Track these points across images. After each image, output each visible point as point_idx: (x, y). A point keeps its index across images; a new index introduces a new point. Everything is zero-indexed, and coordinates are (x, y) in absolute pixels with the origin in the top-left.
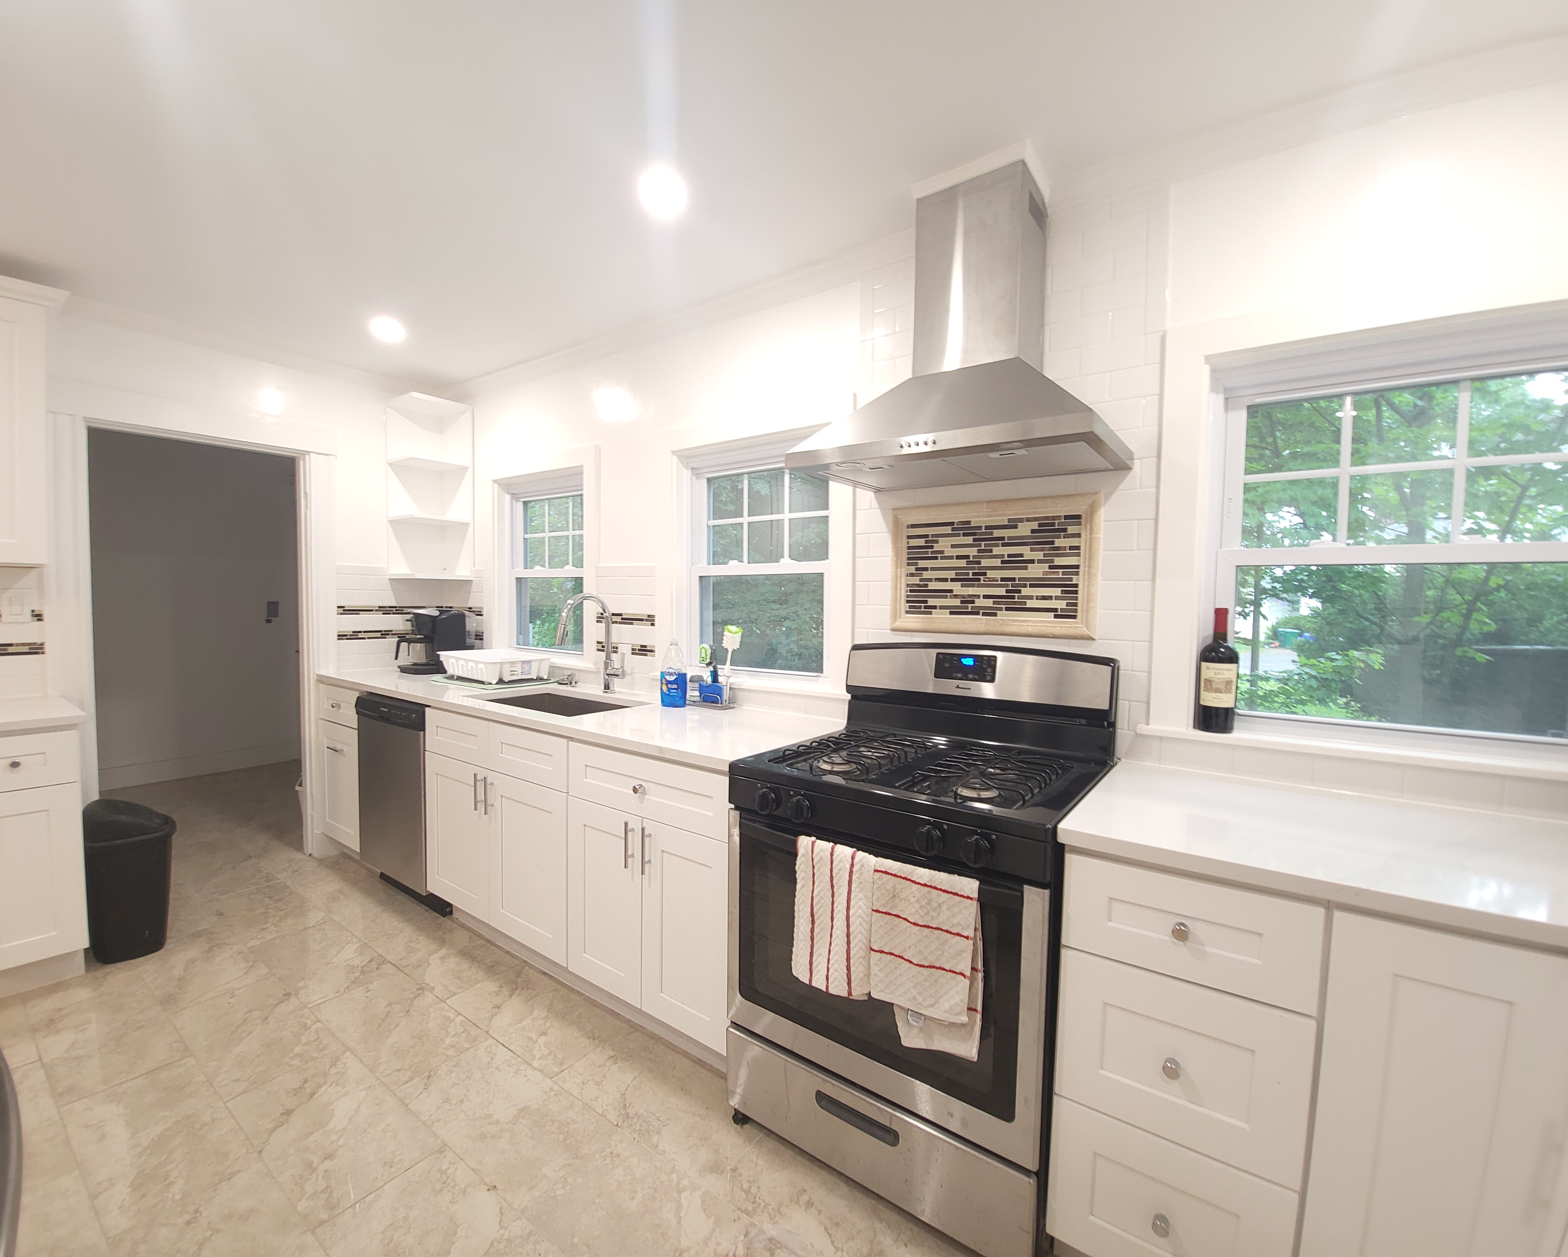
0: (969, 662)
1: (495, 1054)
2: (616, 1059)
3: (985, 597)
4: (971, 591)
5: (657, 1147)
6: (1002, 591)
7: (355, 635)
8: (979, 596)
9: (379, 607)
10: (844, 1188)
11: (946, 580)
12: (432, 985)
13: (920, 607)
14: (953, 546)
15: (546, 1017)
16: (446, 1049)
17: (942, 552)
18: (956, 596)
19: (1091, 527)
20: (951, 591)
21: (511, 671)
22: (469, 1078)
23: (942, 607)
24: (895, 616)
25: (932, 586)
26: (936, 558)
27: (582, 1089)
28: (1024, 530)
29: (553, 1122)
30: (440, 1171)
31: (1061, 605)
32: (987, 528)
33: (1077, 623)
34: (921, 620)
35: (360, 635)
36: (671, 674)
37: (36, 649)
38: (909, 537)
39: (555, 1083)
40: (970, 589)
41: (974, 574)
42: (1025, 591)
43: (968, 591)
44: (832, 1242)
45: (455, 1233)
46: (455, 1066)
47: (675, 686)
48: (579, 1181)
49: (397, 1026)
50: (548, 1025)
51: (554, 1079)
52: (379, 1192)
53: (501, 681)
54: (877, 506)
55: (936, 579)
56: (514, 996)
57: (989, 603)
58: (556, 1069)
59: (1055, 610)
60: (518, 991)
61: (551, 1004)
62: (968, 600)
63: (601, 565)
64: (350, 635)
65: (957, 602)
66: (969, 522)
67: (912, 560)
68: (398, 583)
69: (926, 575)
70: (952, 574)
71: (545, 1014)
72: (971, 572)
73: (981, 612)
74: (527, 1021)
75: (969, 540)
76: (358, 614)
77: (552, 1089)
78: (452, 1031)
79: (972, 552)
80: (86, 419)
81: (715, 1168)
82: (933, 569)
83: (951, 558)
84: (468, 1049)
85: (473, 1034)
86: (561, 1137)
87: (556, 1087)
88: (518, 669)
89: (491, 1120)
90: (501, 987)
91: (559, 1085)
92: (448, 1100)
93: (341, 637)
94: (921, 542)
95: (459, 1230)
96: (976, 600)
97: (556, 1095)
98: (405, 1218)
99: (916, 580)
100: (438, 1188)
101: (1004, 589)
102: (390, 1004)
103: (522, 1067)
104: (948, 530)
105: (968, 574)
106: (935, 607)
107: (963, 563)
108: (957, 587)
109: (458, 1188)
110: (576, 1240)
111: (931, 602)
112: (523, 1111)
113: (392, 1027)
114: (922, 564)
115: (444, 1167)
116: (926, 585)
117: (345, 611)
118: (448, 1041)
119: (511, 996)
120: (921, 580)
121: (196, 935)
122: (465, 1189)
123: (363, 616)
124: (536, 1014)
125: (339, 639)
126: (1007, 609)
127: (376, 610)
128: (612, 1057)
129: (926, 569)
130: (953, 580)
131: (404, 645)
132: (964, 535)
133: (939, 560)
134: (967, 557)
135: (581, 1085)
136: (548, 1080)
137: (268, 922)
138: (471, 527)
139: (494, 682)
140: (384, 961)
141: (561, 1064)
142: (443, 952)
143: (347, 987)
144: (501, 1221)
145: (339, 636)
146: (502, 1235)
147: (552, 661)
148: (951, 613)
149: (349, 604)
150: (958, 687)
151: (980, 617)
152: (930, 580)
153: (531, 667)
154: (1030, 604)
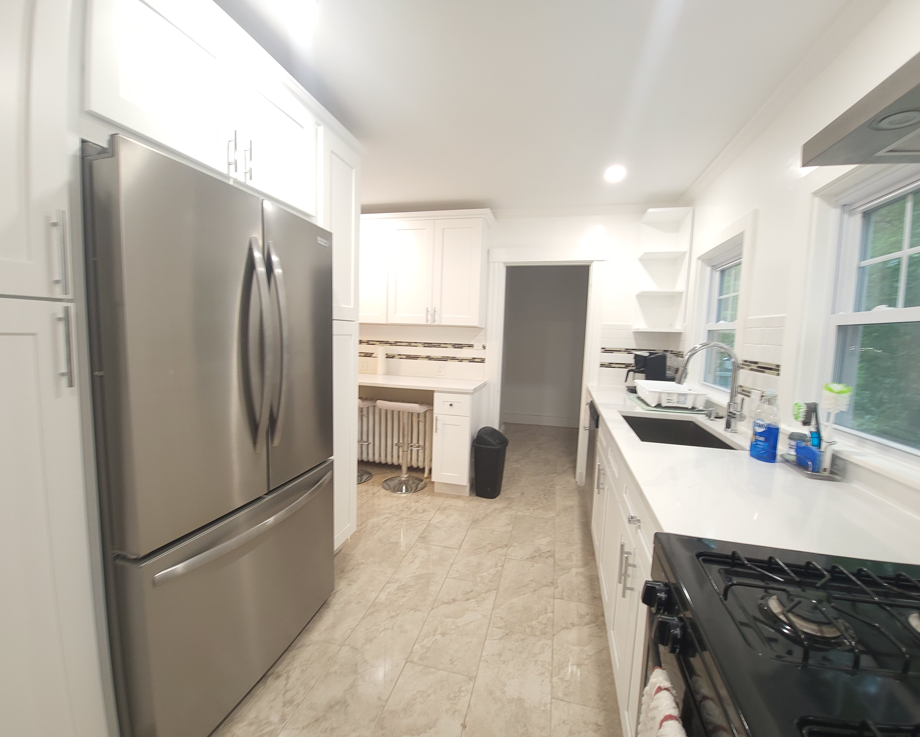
1: (544, 652)
2: (599, 730)
7: (610, 365)
9: (626, 349)
12: (559, 585)
15: (590, 656)
16: (529, 626)
21: (668, 400)
22: (520, 653)
27: (559, 725)
29: (525, 726)
30: (460, 688)
35: (613, 365)
36: (760, 426)
37: (483, 361)
39: (551, 703)
45: (431, 728)
46: (522, 640)
47: (762, 439)
49: (524, 594)
50: (586, 662)
51: (553, 700)
52: (437, 671)
53: (659, 406)
56: (588, 626)
58: (560, 695)
60: (593, 625)
61: (602, 650)
63: (749, 318)
64: (607, 365)
68: (639, 335)
71: (590, 653)
74: (576, 648)
76: (612, 353)
77: (545, 705)
78: (540, 619)
80: (504, 263)
84: (536, 636)
85: (547, 630)
87: (548, 706)
88: (675, 398)
89: (503, 688)
90: (587, 614)
91: (551, 707)
92: (500, 655)
93: (602, 365)
95: (434, 729)
97: (543, 711)
100: (450, 697)
102: (532, 581)
103: (547, 674)
109: (456, 707)
112: (520, 701)
113: (522, 593)
117: (606, 351)
118: (534, 623)
119: (587, 624)
121: (508, 499)
122: (456, 711)
123: (615, 354)
124: (587, 648)
125: (601, 367)
127: (624, 351)
128: (598, 725)
131: (631, 373)
135: (562, 721)
136: (549, 697)
137: (532, 507)
138: (684, 295)
139: (654, 405)
140: (553, 556)
141: (566, 695)
142: (580, 570)
143: (527, 558)
145: (601, 365)
147: (709, 396)
149: (608, 346)
153: (686, 399)
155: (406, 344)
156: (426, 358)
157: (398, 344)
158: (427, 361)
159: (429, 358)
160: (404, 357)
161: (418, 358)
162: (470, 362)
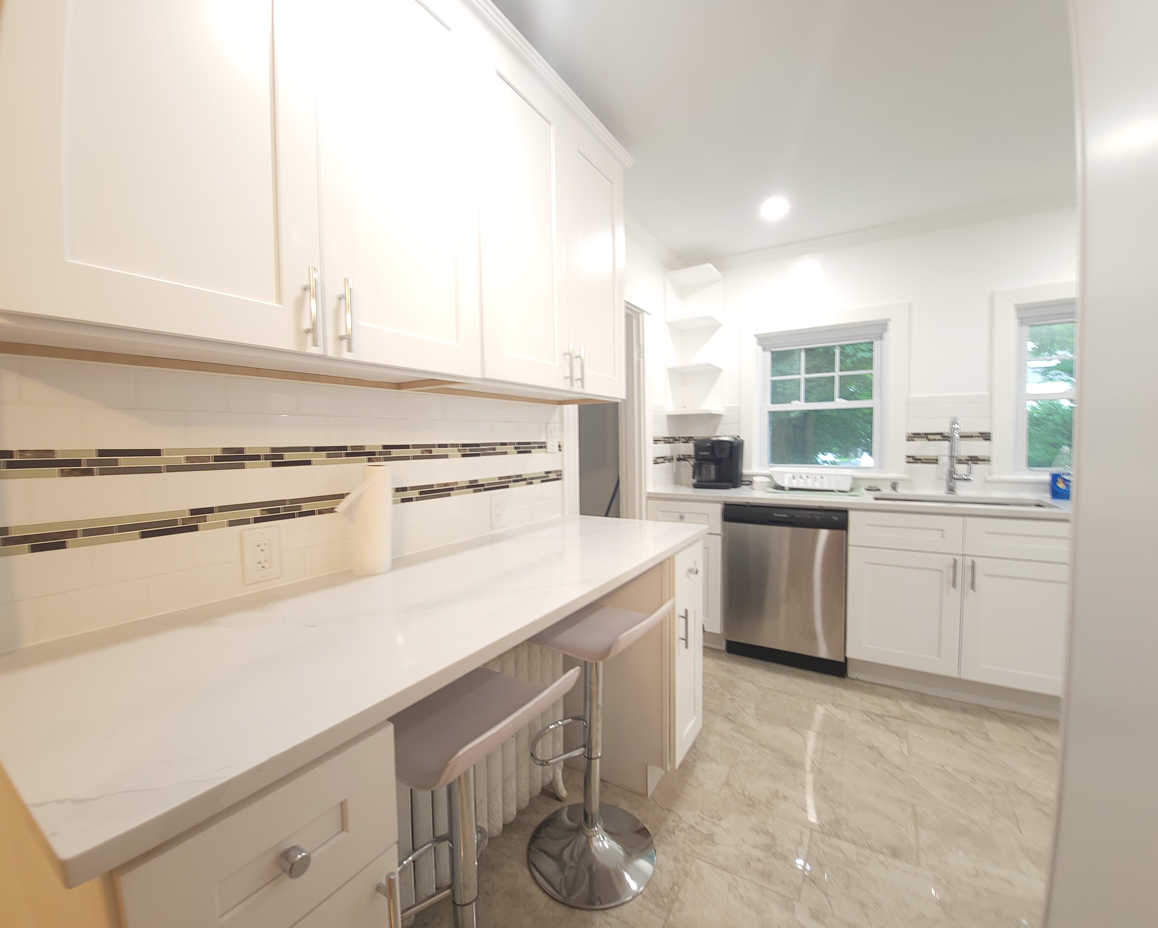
9: (664, 438)
35: (658, 461)
37: (559, 475)
63: (911, 396)
68: (672, 419)
76: (657, 443)
125: (653, 463)
155: (418, 452)
156: (468, 487)
157: (395, 453)
158: (471, 496)
159: (475, 486)
160: (415, 494)
161: (452, 489)
162: (542, 481)
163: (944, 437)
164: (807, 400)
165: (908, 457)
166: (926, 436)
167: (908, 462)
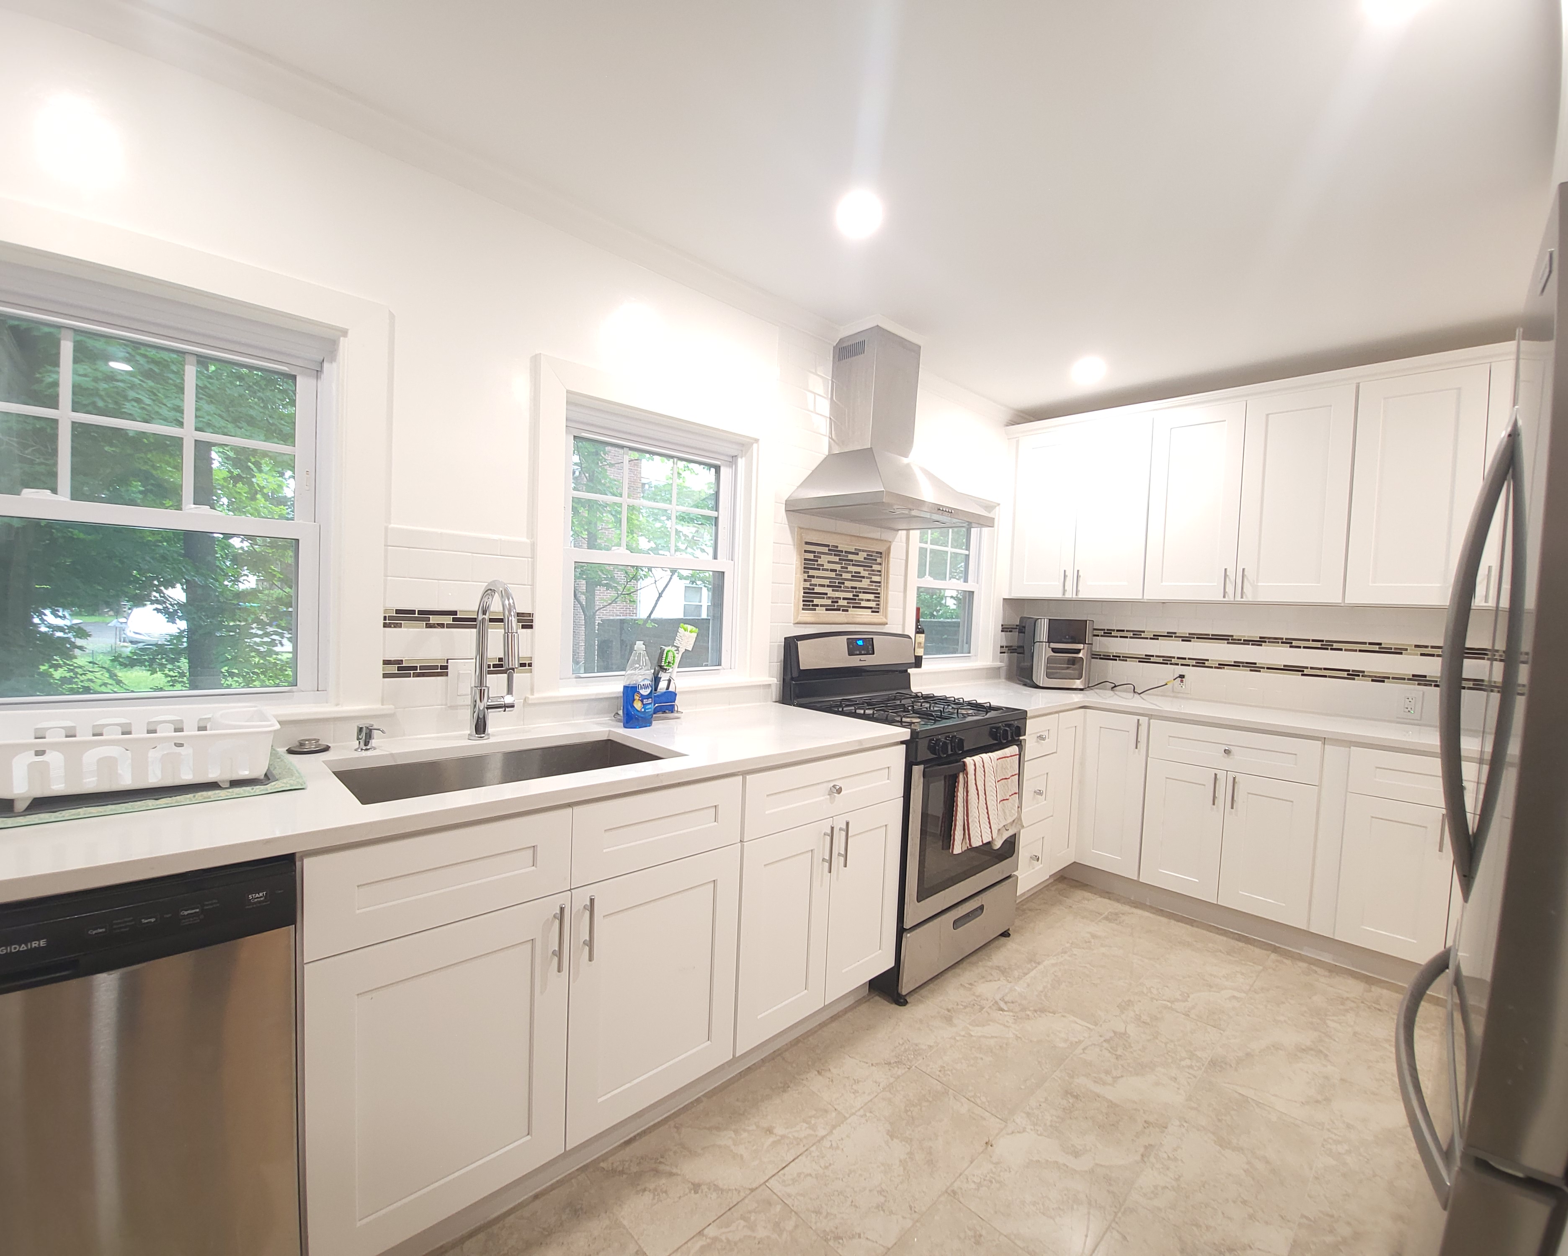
0: (860, 643)
3: (844, 599)
4: (837, 594)
5: (931, 1046)
6: (850, 595)
8: (840, 598)
10: (957, 970)
11: (823, 586)
13: (809, 605)
14: (829, 562)
17: (823, 565)
18: (829, 598)
19: (888, 561)
20: (826, 594)
23: (822, 606)
24: (797, 614)
25: (818, 589)
26: (819, 569)
28: (861, 557)
30: (978, 1189)
31: (873, 604)
32: (846, 552)
33: (880, 615)
34: (811, 615)
38: (805, 551)
40: (836, 593)
41: (839, 583)
42: (861, 596)
43: (835, 594)
44: (995, 981)
48: (970, 1088)
52: (1013, 1237)
54: (787, 523)
55: (819, 585)
57: (845, 603)
59: (871, 608)
62: (835, 601)
63: (392, 526)
65: (829, 602)
66: (837, 547)
67: (806, 569)
69: (814, 581)
70: (826, 582)
72: (837, 581)
73: (841, 609)
75: (837, 559)
79: (838, 567)
81: (949, 1020)
82: (818, 577)
83: (827, 570)
86: (925, 1104)
87: (859, 1114)
89: (908, 1160)
91: (856, 1112)
94: (811, 556)
95: (1034, 1159)
96: (839, 601)
97: (869, 1113)
98: (1034, 1204)
99: (807, 585)
100: (998, 1185)
101: (852, 594)
103: (826, 1144)
104: (826, 550)
105: (835, 583)
106: (817, 605)
107: (833, 575)
108: (829, 591)
109: (994, 1170)
110: (1023, 1087)
111: (816, 601)
112: (893, 1135)
114: (811, 572)
115: (973, 1186)
116: (813, 589)
120: (811, 585)
122: (994, 1164)
126: (854, 607)
129: (813, 577)
130: (828, 586)
132: (835, 555)
133: (821, 571)
134: (836, 571)
135: (856, 1095)
136: (848, 1121)
141: (824, 1112)
144: (1019, 1132)
146: (1032, 1130)
148: (827, 610)
150: (860, 660)
151: (841, 612)
152: (816, 585)
154: (864, 604)
163: (460, 621)
164: (77, 495)
165: (386, 662)
166: (424, 616)
167: (386, 676)
